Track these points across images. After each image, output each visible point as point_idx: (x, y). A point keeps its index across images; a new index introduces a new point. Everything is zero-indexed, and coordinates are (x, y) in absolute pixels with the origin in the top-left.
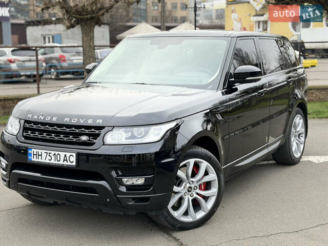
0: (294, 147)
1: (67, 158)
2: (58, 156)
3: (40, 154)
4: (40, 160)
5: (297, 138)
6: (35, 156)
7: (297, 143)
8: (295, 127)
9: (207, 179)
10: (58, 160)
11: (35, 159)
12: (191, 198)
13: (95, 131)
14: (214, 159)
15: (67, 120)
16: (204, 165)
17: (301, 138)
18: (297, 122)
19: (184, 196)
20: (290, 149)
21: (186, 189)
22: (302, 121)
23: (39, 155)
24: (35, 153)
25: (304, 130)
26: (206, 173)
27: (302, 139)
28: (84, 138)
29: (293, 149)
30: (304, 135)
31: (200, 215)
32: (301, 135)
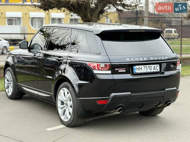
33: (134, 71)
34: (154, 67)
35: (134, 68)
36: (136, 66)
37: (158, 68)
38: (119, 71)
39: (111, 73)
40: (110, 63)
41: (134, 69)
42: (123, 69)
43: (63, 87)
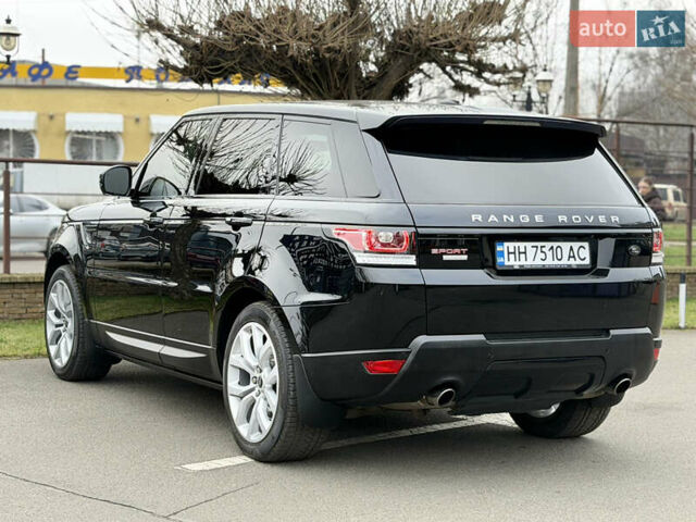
33: (499, 260)
34: (571, 249)
35: (499, 248)
36: (506, 244)
37: (585, 253)
38: (445, 258)
39: (414, 263)
40: (413, 229)
41: (497, 254)
42: (457, 250)
43: (248, 320)
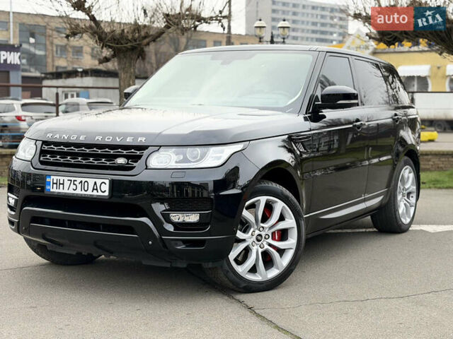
0: (401, 209)
1: (97, 186)
2: (86, 183)
3: (61, 182)
4: (61, 190)
5: (406, 198)
6: (55, 185)
7: (405, 204)
8: (404, 183)
9: (282, 225)
10: (86, 189)
11: (54, 189)
12: (260, 250)
13: (135, 152)
14: (292, 199)
15: (98, 139)
16: (279, 206)
17: (411, 198)
18: (406, 176)
19: (251, 246)
20: (396, 210)
21: (254, 237)
22: (412, 175)
23: (60, 184)
24: (55, 181)
25: (415, 187)
26: (282, 218)
27: (413, 200)
28: (121, 161)
29: (400, 211)
30: (414, 195)
31: (273, 273)
32: (411, 195)
